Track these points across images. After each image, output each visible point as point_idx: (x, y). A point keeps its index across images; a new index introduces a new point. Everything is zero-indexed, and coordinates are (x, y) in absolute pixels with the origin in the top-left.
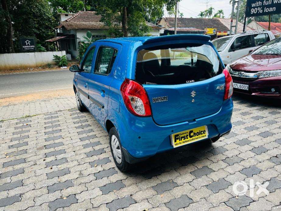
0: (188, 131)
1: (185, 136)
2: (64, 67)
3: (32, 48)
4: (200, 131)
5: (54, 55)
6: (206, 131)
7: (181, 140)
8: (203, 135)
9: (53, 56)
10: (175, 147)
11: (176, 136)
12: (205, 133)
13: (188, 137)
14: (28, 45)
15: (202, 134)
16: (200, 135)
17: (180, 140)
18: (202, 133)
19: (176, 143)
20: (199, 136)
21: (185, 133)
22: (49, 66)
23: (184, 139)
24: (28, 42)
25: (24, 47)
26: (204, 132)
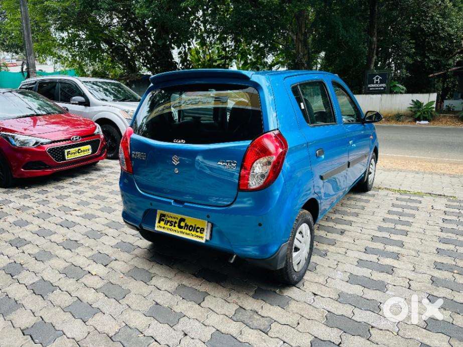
0: (180, 216)
1: (173, 222)
2: (422, 122)
3: (382, 87)
4: (195, 225)
5: (413, 100)
6: (205, 231)
7: (167, 225)
8: (199, 234)
9: (411, 102)
10: (156, 229)
11: (162, 215)
12: (202, 233)
13: (176, 225)
14: (377, 83)
15: (197, 232)
16: (194, 231)
17: (165, 224)
18: (199, 230)
19: (159, 225)
20: (192, 232)
21: (174, 218)
22: (398, 117)
23: (170, 225)
24: (377, 78)
25: (369, 86)
26: (202, 230)
